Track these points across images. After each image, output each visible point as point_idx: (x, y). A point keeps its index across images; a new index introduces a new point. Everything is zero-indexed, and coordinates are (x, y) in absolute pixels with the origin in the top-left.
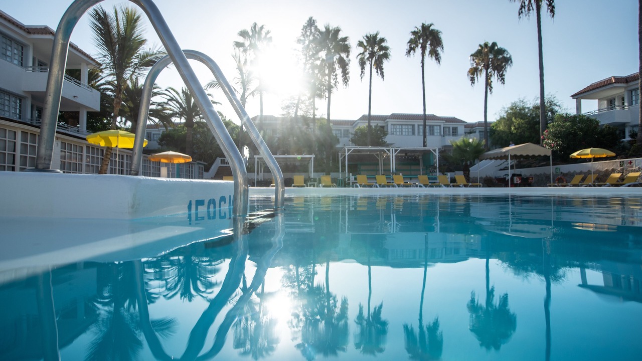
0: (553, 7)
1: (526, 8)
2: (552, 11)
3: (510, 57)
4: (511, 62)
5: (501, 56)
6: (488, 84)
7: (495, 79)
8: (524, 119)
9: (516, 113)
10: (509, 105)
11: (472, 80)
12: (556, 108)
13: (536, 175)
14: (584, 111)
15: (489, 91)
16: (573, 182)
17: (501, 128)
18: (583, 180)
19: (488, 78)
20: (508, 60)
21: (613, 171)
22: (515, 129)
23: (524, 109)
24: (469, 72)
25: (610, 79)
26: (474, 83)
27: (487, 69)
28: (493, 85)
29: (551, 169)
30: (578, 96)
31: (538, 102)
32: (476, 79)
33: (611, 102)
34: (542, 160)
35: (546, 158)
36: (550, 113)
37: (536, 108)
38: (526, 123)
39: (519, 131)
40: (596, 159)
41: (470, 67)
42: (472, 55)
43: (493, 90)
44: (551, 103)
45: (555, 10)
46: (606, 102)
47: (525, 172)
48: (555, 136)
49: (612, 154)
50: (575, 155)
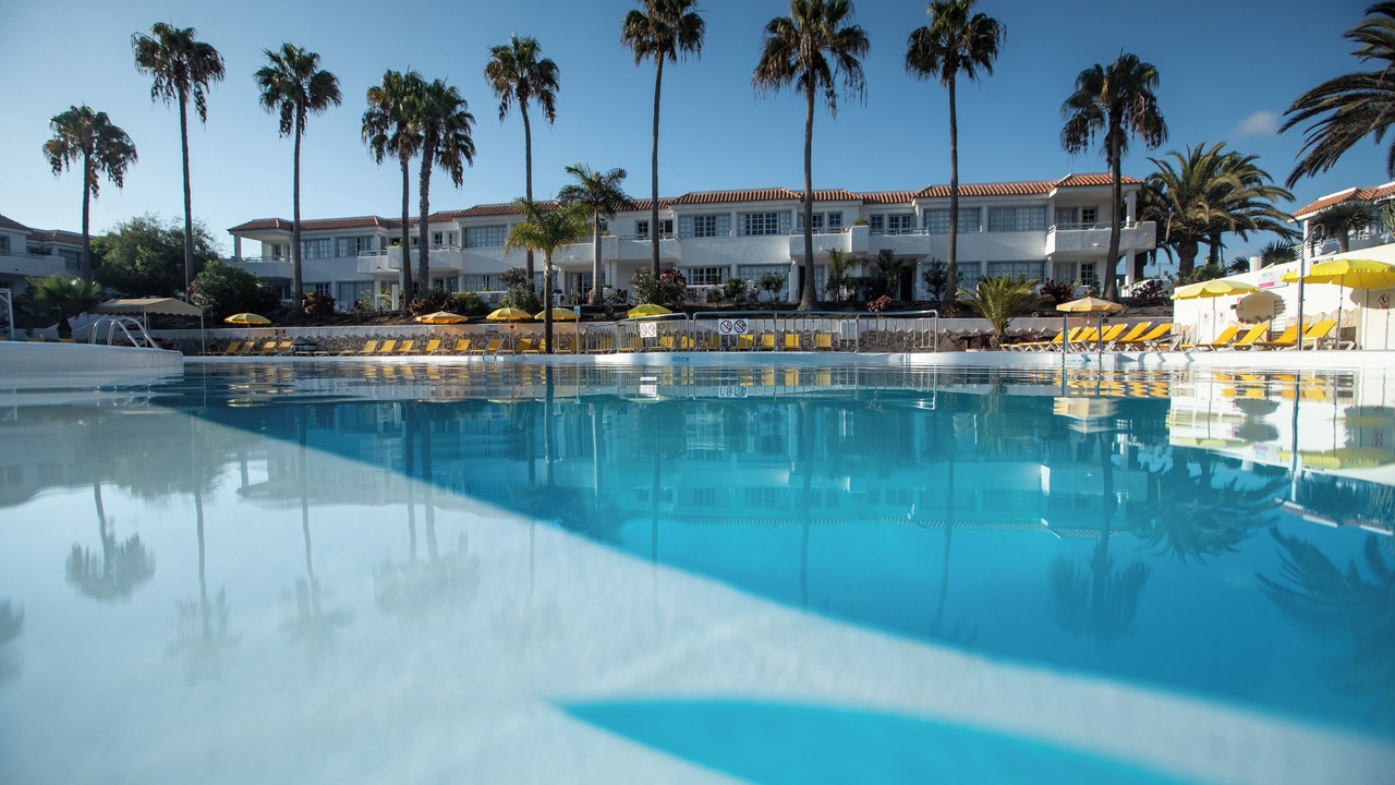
0: (204, 108)
1: (164, 90)
2: (203, 112)
3: (133, 146)
4: (135, 156)
5: (115, 140)
6: (90, 182)
7: (103, 177)
8: (157, 251)
9: (140, 236)
10: (129, 221)
11: (56, 165)
12: (208, 242)
13: (181, 340)
14: (245, 255)
15: (91, 191)
16: (230, 350)
17: (113, 256)
18: (240, 347)
19: (89, 164)
20: (130, 151)
21: (269, 339)
22: (142, 264)
23: (156, 231)
24: (48, 146)
25: (273, 221)
26: (59, 170)
27: (88, 152)
28: (99, 182)
29: (202, 334)
30: (238, 232)
31: (182, 225)
32: (63, 162)
33: (277, 250)
34: (192, 322)
35: (196, 318)
36: (197, 248)
37: (177, 234)
38: (161, 257)
39: (149, 269)
40: (253, 326)
41: (52, 138)
42: (54, 119)
43: (99, 192)
44: (200, 232)
45: (208, 113)
46: (270, 247)
47: (166, 334)
48: (207, 290)
49: (269, 322)
50: (230, 319)
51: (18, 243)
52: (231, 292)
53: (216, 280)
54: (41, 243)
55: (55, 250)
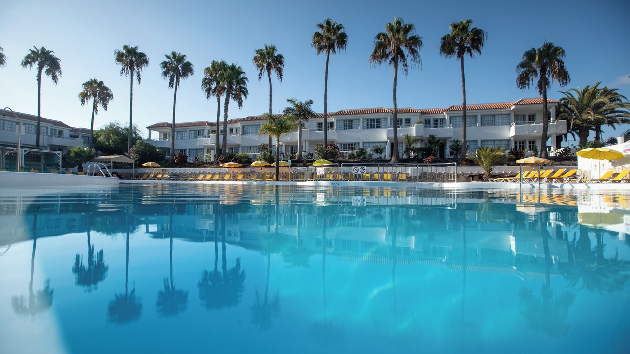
0: (140, 78)
1: (125, 71)
2: (139, 80)
3: (112, 94)
4: (113, 98)
5: (105, 92)
6: (95, 108)
7: (100, 106)
8: (118, 136)
9: (113, 130)
10: (108, 124)
11: (83, 102)
12: (138, 132)
13: (125, 173)
14: (152, 138)
15: (95, 112)
16: (143, 178)
17: (101, 138)
18: (148, 176)
19: (95, 101)
20: (110, 96)
21: (160, 173)
22: (112, 141)
23: (118, 128)
24: (80, 94)
25: (164, 124)
26: (84, 104)
27: (95, 96)
28: (98, 108)
29: (133, 170)
30: (150, 128)
31: (128, 126)
32: (86, 101)
33: (165, 135)
34: (129, 165)
35: (131, 164)
36: (134, 135)
37: (126, 129)
38: (120, 139)
39: (115, 143)
40: (153, 167)
41: (82, 91)
42: (84, 84)
43: (98, 112)
44: (135, 128)
45: (141, 80)
46: (163, 134)
47: (119, 171)
48: (136, 152)
49: (160, 166)
50: (144, 165)
51: (67, 133)
52: (146, 153)
53: (140, 148)
54: (75, 133)
55: (80, 136)
